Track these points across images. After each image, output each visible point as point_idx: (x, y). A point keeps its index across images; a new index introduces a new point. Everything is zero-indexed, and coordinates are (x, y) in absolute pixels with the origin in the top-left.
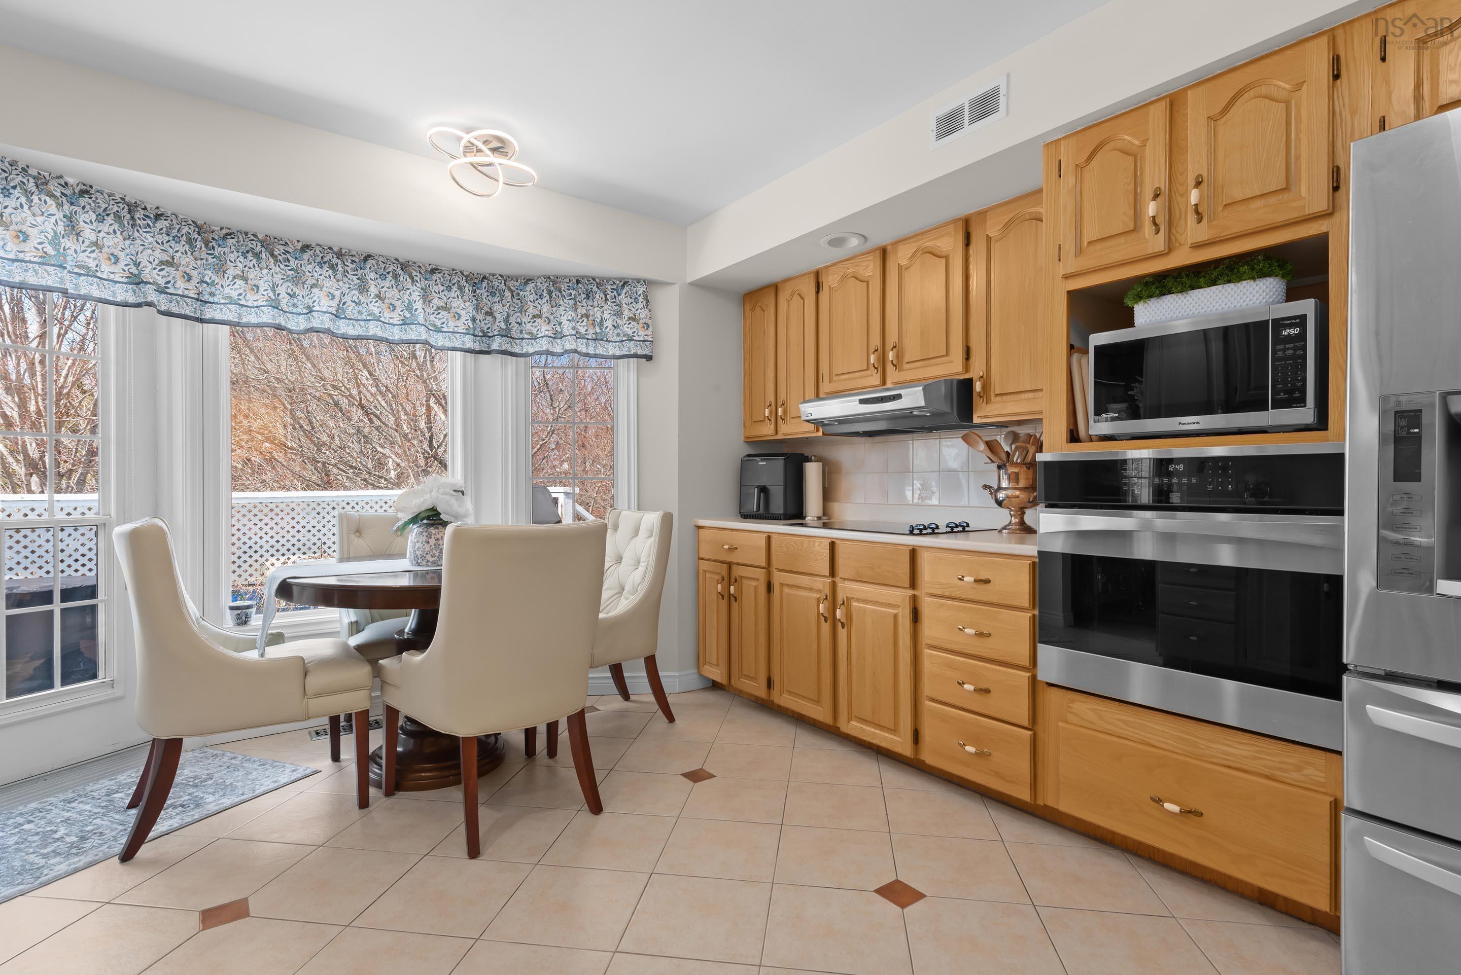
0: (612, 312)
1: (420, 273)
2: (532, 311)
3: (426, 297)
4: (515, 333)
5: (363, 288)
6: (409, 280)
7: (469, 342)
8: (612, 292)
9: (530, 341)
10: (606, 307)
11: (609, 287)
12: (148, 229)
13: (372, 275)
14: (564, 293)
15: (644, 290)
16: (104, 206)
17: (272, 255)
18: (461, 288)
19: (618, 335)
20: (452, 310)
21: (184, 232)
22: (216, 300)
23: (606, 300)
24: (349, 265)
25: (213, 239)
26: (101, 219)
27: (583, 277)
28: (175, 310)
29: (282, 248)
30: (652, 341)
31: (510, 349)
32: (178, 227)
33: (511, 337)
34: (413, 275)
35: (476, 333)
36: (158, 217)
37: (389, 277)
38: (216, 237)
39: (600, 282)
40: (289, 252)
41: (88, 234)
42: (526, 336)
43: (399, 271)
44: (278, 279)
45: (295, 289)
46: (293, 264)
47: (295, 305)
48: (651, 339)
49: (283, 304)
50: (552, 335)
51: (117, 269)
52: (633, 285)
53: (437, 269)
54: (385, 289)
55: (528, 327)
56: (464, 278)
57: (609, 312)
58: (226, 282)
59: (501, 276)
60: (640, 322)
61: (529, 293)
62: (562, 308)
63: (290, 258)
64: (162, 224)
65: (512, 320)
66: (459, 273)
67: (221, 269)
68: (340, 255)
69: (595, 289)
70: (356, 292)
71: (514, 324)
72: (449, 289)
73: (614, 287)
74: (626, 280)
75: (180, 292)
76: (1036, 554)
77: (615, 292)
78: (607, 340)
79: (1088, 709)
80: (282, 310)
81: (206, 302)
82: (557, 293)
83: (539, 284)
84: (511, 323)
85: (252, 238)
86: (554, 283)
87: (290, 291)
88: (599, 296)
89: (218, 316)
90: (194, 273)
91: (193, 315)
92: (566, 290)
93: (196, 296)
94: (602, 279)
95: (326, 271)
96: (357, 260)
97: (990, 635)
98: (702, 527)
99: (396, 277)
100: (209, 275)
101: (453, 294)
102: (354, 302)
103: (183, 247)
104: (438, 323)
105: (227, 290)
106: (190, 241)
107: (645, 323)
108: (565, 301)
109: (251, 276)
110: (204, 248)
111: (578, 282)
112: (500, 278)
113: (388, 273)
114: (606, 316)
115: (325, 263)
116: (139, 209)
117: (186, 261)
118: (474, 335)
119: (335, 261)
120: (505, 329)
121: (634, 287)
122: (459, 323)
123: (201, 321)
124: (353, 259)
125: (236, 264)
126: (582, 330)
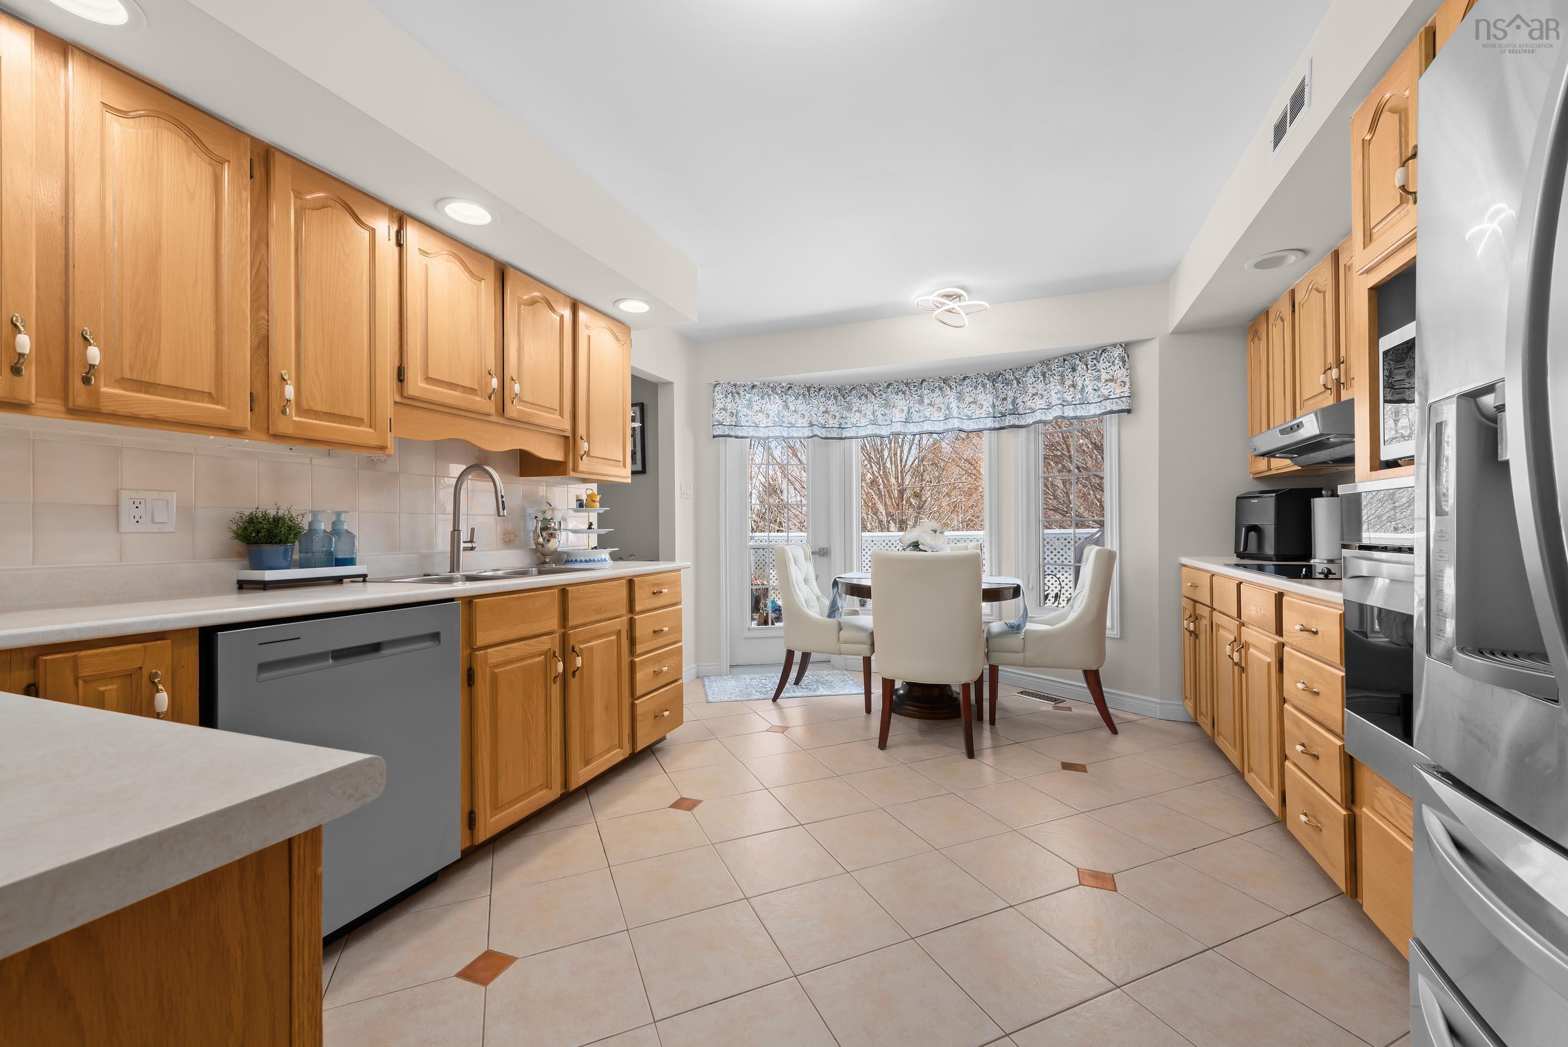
0: (1092, 378)
1: (956, 382)
2: (1031, 391)
3: (960, 398)
4: (1021, 411)
5: (921, 402)
6: (948, 389)
7: (990, 423)
8: (1092, 361)
9: (1030, 414)
10: (1087, 375)
11: (1089, 358)
12: (816, 398)
13: (926, 392)
14: (1054, 371)
15: (1120, 352)
16: (797, 392)
17: (874, 394)
18: (984, 386)
19: (1099, 396)
20: (978, 403)
21: (832, 393)
22: (848, 426)
23: (1088, 369)
24: (913, 389)
25: (846, 393)
26: (797, 398)
27: (1067, 355)
28: (829, 436)
29: (877, 389)
30: (1129, 396)
31: (1017, 423)
32: (829, 392)
33: (1018, 414)
34: (951, 385)
35: (995, 415)
36: (820, 390)
37: (937, 390)
38: (847, 392)
39: (1080, 355)
40: (881, 390)
41: (792, 408)
42: (1027, 411)
43: (942, 385)
44: (876, 408)
45: (886, 411)
46: (884, 396)
47: (886, 420)
48: (1129, 395)
49: (880, 422)
50: (1046, 407)
51: (804, 421)
52: (1110, 351)
53: (967, 377)
54: (935, 398)
55: (1028, 405)
56: (986, 378)
57: (1089, 379)
58: (852, 415)
59: (1011, 369)
60: (1117, 382)
61: (1029, 379)
62: (1053, 384)
63: (882, 393)
64: (822, 392)
65: (1019, 401)
66: (983, 375)
67: (849, 409)
68: (907, 384)
69: (1078, 362)
70: (917, 405)
71: (1020, 403)
72: (976, 388)
73: (1094, 357)
74: (1104, 348)
75: (830, 426)
77: (1094, 360)
78: (1088, 403)
79: (1389, 797)
80: (878, 425)
81: (843, 428)
82: (1050, 373)
83: (1036, 369)
84: (1017, 404)
85: (863, 387)
86: (1047, 365)
87: (883, 412)
88: (1081, 367)
89: (848, 435)
90: (837, 414)
91: (837, 436)
92: (1056, 369)
93: (838, 426)
94: (1083, 352)
95: (901, 395)
96: (917, 385)
98: (1185, 566)
99: (941, 389)
100: (845, 413)
101: (979, 391)
102: (916, 411)
103: (832, 401)
104: (970, 414)
105: (852, 420)
106: (836, 398)
107: (1122, 382)
108: (1055, 377)
109: (863, 409)
110: (842, 399)
111: (1065, 360)
112: (1010, 371)
113: (936, 388)
114: (1087, 382)
115: (900, 391)
116: (812, 388)
117: (833, 408)
118: (994, 417)
119: (905, 388)
120: (1013, 409)
121: (1111, 352)
122: (982, 411)
123: (841, 438)
124: (915, 384)
125: (856, 402)
126: (1069, 399)
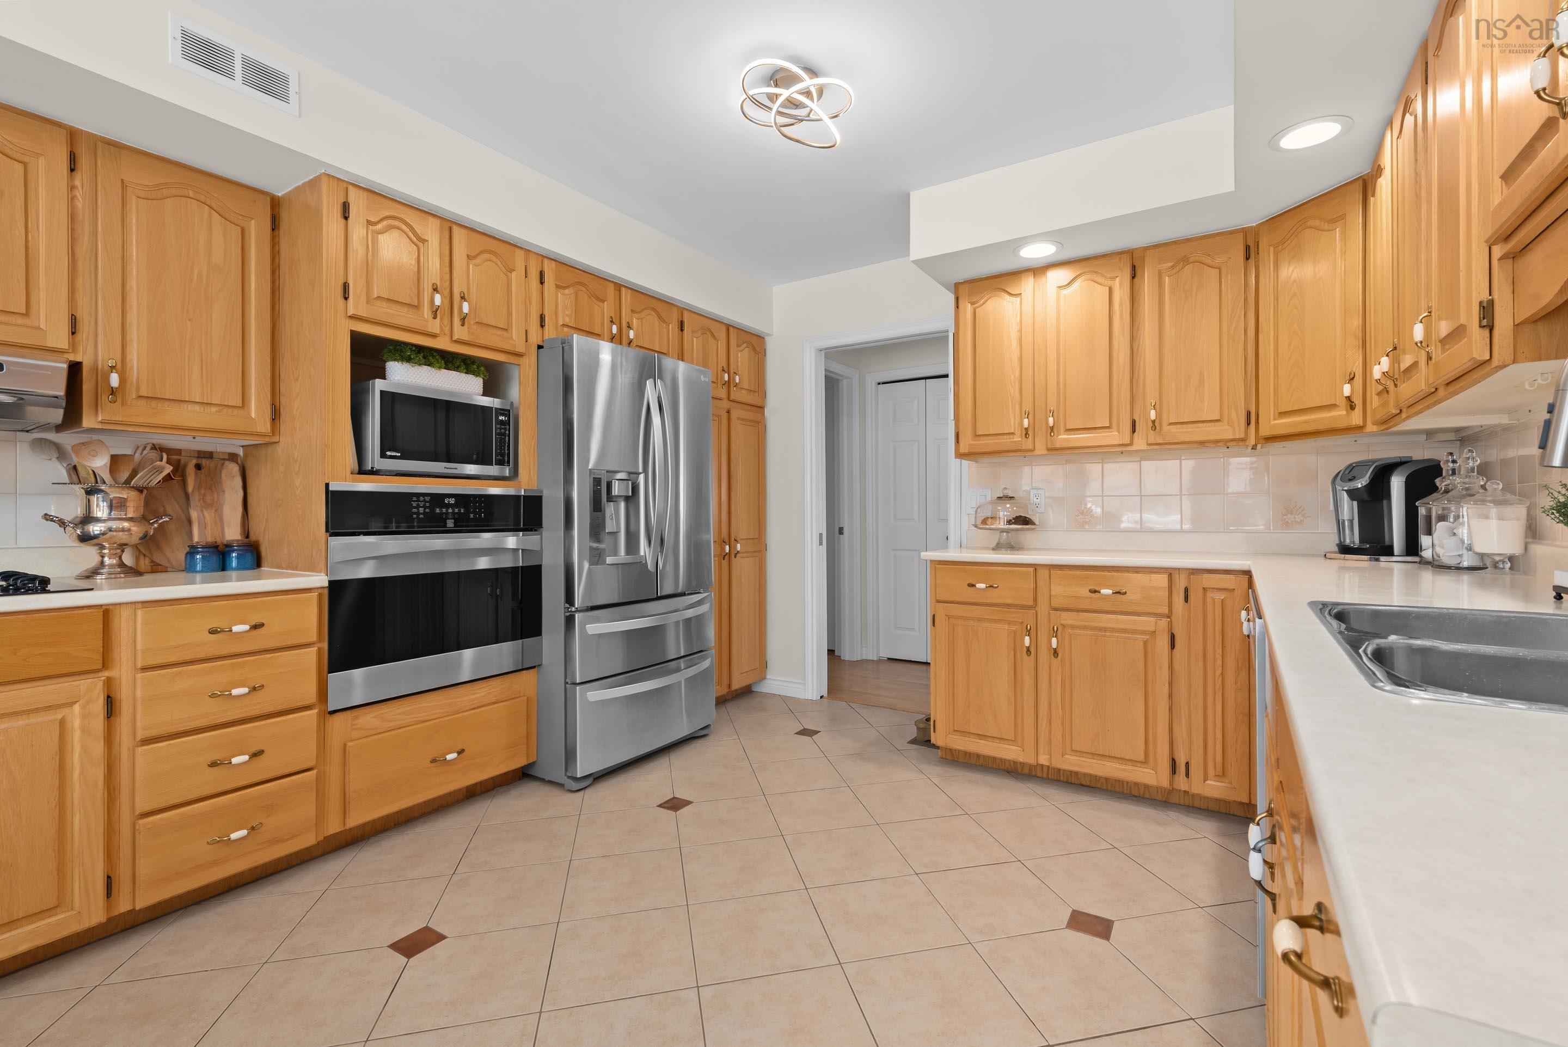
76: (326, 584)
97: (263, 686)
